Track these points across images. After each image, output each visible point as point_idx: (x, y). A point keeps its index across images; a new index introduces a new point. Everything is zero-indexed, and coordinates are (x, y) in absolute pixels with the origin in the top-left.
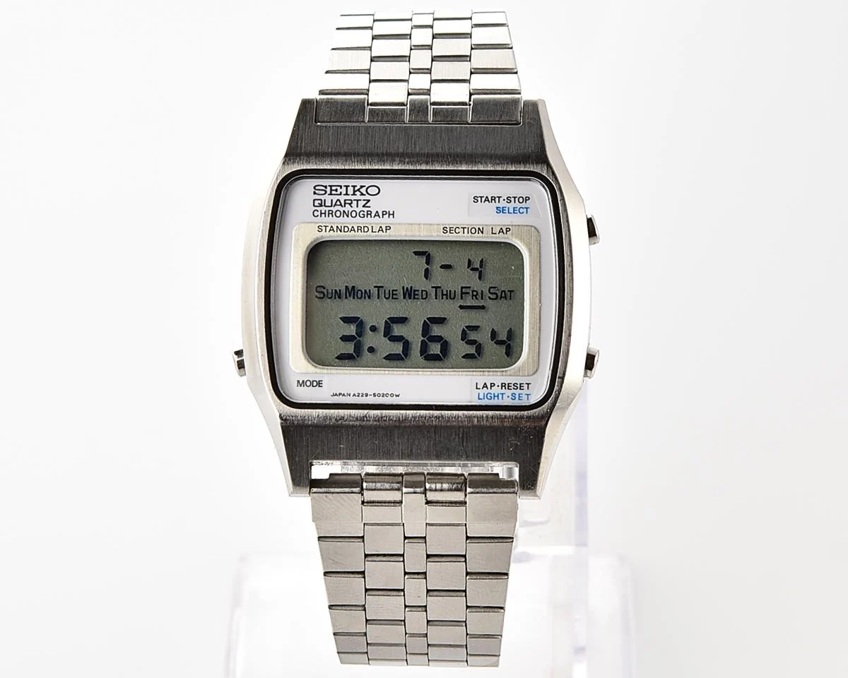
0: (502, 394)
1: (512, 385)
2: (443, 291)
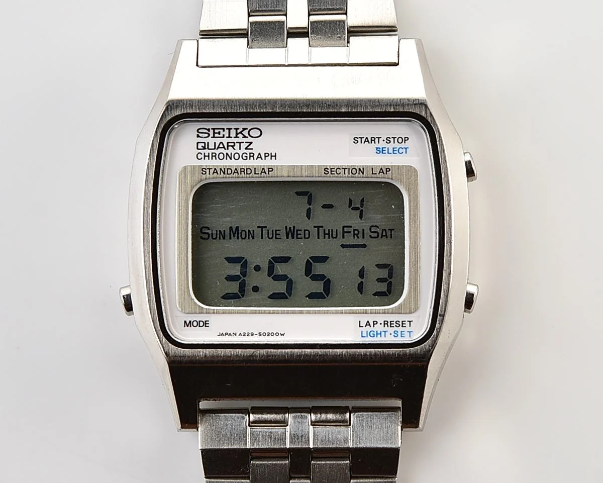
0: (385, 332)
1: (394, 323)
2: (324, 230)
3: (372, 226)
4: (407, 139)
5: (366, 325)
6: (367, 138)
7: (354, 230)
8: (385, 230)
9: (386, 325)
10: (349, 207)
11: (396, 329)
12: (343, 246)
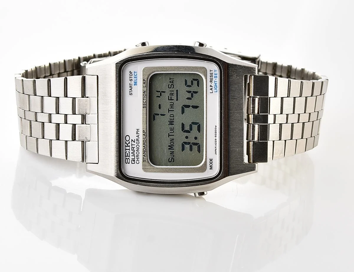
0: (215, 82)
1: (211, 78)
2: (170, 108)
3: (168, 87)
4: (130, 72)
5: (212, 90)
6: (130, 89)
7: (170, 95)
8: (170, 82)
9: (212, 81)
10: (160, 97)
11: (213, 77)
12: (177, 100)
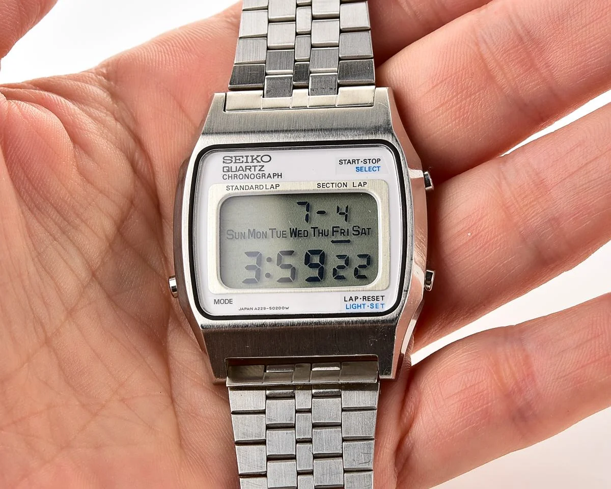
0: (364, 304)
1: (371, 298)
2: (319, 230)
3: (355, 226)
4: (379, 160)
5: (350, 300)
6: (349, 160)
7: (341, 230)
8: (364, 229)
9: (364, 300)
10: (337, 213)
11: (372, 302)
12: (333, 242)
